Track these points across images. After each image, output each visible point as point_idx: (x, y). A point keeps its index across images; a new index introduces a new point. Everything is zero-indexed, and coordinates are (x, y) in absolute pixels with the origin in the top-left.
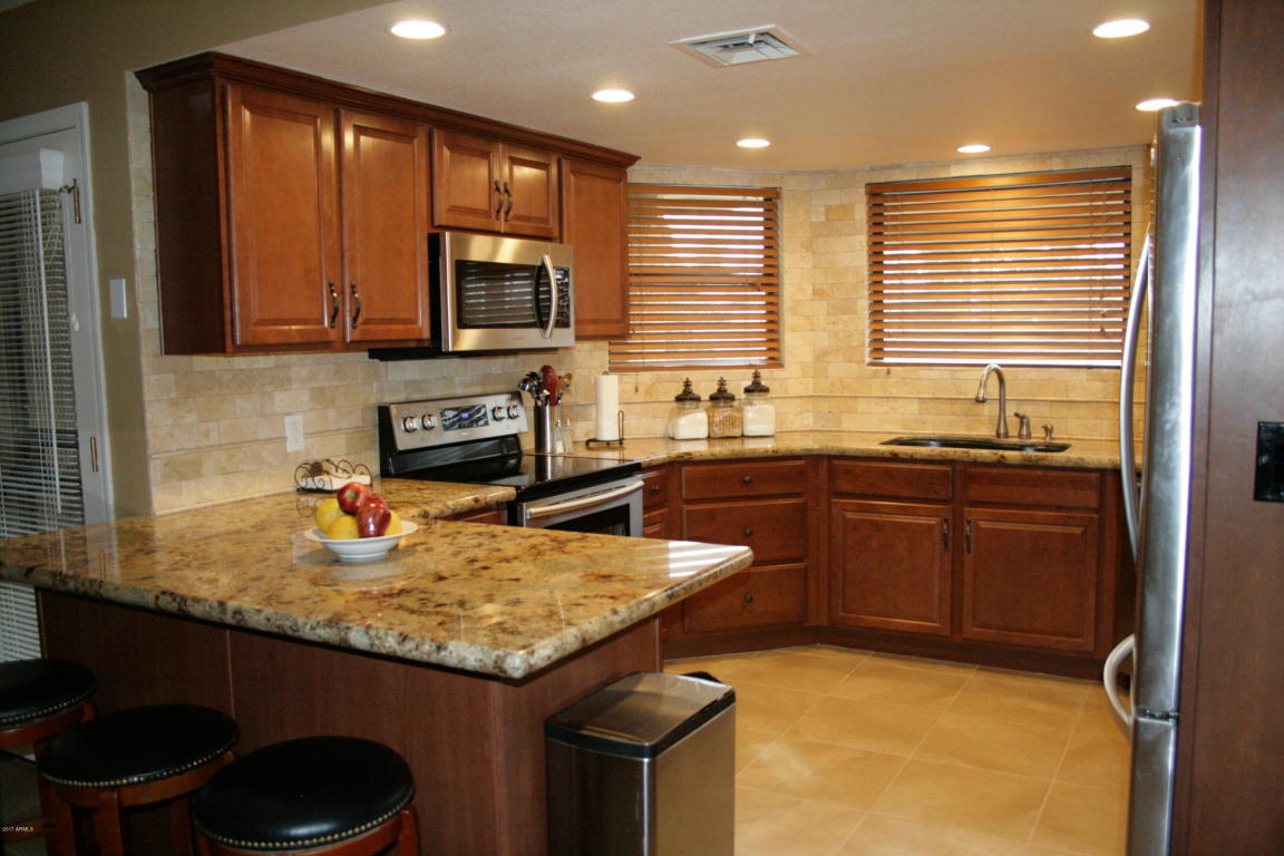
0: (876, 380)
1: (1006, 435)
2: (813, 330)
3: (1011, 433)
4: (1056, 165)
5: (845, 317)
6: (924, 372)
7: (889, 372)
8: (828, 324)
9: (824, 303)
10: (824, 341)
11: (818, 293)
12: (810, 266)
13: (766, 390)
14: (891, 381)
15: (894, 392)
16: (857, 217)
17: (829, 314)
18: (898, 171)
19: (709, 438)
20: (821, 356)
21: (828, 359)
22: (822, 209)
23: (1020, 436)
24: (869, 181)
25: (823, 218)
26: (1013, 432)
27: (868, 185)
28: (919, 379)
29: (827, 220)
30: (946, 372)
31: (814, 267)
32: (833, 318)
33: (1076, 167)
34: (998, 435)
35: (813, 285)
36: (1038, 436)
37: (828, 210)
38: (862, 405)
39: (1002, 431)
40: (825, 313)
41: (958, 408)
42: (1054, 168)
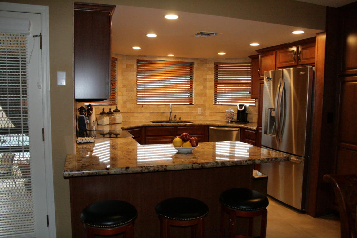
0: (139, 108)
1: (171, 120)
2: (123, 95)
3: (172, 120)
4: (180, 60)
5: (131, 92)
6: (151, 106)
7: (142, 106)
8: (127, 94)
9: (126, 88)
10: (126, 98)
11: (124, 86)
12: (122, 79)
13: (119, 111)
14: (143, 108)
15: (144, 111)
16: (135, 67)
17: (127, 91)
18: (145, 57)
19: (110, 124)
20: (125, 102)
21: (126, 103)
22: (126, 65)
23: (174, 120)
24: (137, 59)
25: (126, 67)
26: (173, 119)
27: (137, 60)
28: (150, 108)
29: (127, 67)
30: (156, 106)
31: (123, 79)
32: (128, 92)
33: (184, 61)
34: (170, 120)
35: (123, 84)
36: (178, 120)
37: (127, 65)
38: (136, 115)
39: (170, 119)
40: (126, 91)
41: (159, 114)
42: (180, 61)
